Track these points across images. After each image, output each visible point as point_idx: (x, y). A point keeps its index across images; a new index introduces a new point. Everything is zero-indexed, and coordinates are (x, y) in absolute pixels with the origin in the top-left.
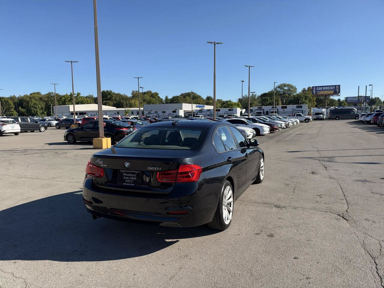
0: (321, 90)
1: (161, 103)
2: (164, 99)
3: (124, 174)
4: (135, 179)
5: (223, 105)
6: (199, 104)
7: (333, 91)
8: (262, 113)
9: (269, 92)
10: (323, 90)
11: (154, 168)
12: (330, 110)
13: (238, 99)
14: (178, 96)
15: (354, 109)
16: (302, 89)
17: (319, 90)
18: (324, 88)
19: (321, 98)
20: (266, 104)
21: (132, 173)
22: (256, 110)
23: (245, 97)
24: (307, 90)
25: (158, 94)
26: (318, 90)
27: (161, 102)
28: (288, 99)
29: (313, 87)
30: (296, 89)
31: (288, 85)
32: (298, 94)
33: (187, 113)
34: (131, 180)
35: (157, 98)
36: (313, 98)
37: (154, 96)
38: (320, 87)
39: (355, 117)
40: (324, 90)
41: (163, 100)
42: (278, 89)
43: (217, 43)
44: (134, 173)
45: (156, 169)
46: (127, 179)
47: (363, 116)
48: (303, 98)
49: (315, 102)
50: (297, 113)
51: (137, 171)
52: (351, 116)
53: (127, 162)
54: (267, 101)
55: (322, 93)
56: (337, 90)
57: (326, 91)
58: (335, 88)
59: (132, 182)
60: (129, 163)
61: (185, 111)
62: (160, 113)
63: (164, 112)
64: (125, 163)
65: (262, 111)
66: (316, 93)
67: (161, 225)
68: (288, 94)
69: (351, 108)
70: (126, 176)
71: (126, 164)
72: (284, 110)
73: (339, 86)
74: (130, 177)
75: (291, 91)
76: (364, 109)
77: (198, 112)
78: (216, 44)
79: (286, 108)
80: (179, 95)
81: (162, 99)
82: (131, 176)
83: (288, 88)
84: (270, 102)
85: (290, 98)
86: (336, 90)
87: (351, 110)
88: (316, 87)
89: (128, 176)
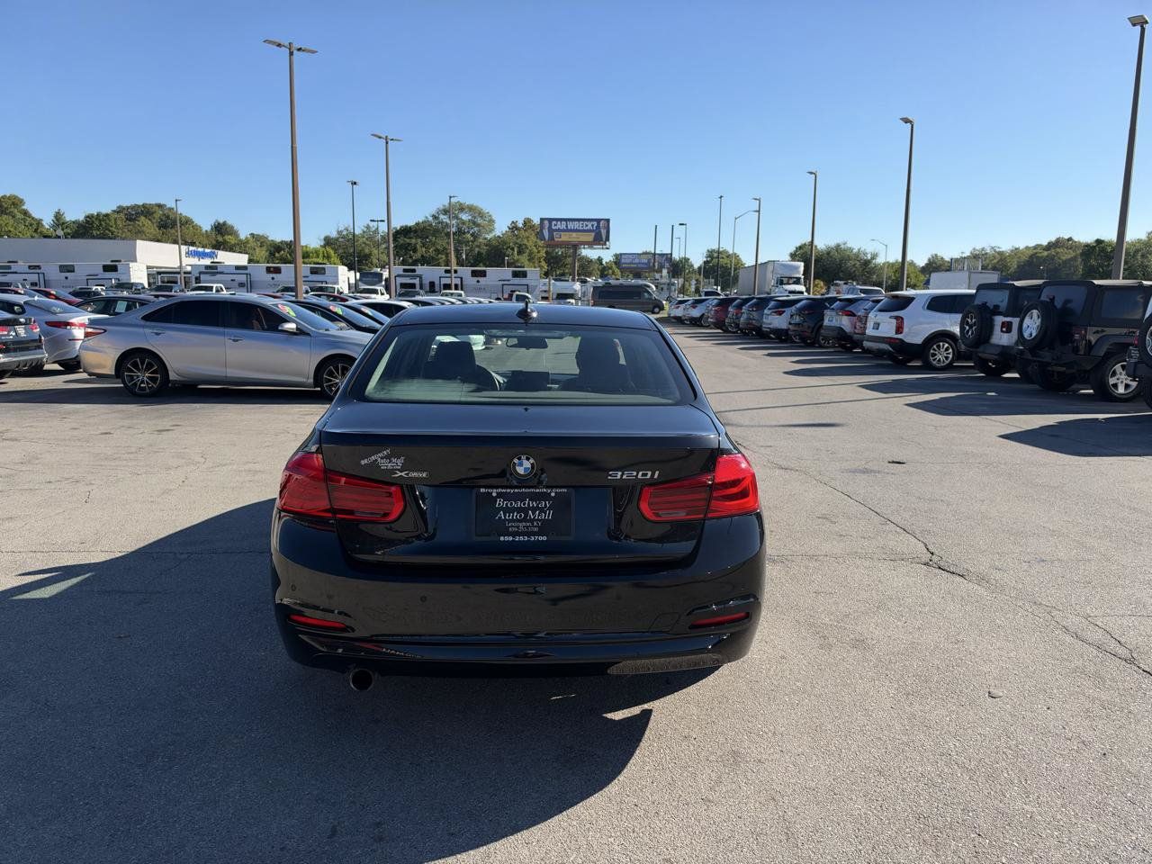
0: (564, 231)
1: (34, 234)
2: (48, 221)
3: (500, 503)
4: (549, 515)
5: (277, 255)
6: (193, 244)
7: (593, 234)
8: (418, 286)
9: (417, 224)
10: (567, 230)
11: (635, 473)
12: (594, 287)
13: (322, 237)
14: (107, 215)
15: (649, 287)
16: (509, 223)
17: (559, 230)
18: (571, 225)
19: (557, 253)
20: (410, 261)
21: (534, 497)
22: (399, 276)
23: (345, 233)
24: (521, 225)
25: (22, 202)
26: (556, 230)
27: (36, 231)
28: (471, 250)
29: (542, 220)
30: (494, 221)
31: (471, 209)
32: (499, 237)
33: (159, 273)
34: (532, 521)
35: (19, 216)
36: (539, 252)
37: (7, 208)
38: (561, 220)
39: (651, 306)
40: (571, 231)
41: (44, 223)
42: (444, 218)
43: (299, 50)
44: (545, 497)
45: (643, 475)
46: (513, 521)
47: (682, 306)
48: (513, 249)
49: (543, 263)
50: (518, 293)
51: (557, 487)
52: (643, 304)
53: (523, 457)
54: (415, 250)
55: (565, 237)
56: (603, 232)
57: (574, 234)
58: (598, 227)
59: (536, 529)
60: (532, 461)
61: (153, 267)
62: (52, 271)
63: (70, 269)
64: (516, 461)
65: (417, 281)
66: (552, 238)
67: (613, 671)
68: (472, 235)
69: (640, 282)
70: (507, 510)
71: (521, 465)
72: (478, 281)
73: (608, 221)
74: (525, 510)
75: (478, 225)
76: (665, 287)
77: (200, 273)
78: (295, 52)
79: (485, 276)
80: (109, 211)
81: (39, 222)
82: (529, 508)
83: (470, 218)
84: (422, 256)
85: (479, 246)
86: (600, 232)
87: (644, 288)
88: (550, 220)
89: (520, 510)
